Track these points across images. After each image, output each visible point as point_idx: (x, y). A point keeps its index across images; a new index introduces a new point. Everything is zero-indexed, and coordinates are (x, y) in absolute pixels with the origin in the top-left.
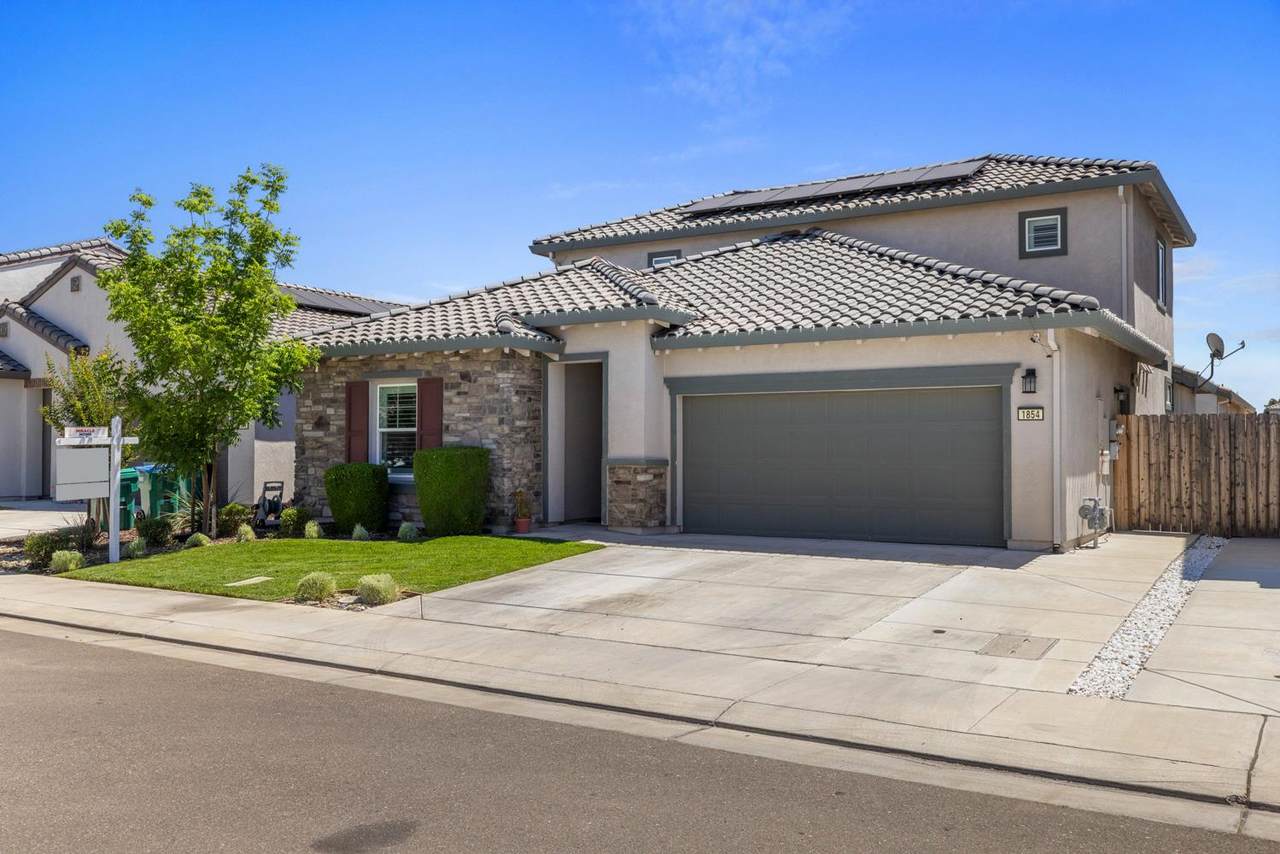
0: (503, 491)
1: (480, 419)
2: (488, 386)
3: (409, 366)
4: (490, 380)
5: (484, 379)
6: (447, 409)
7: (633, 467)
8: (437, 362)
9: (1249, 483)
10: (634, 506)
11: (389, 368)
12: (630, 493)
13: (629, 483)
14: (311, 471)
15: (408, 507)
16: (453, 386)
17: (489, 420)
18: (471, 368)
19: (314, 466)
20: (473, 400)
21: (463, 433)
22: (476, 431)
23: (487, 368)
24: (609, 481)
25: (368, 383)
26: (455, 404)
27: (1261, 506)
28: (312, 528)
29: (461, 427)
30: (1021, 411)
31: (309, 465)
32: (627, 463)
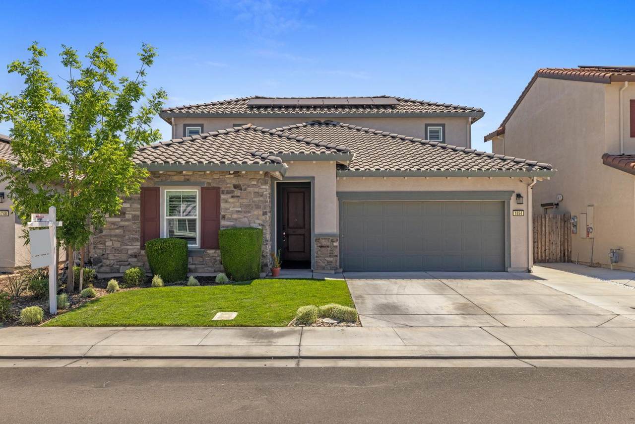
0: (267, 253)
1: (249, 212)
2: (255, 193)
3: (192, 179)
4: (256, 190)
5: (252, 189)
6: (223, 205)
7: (331, 238)
8: (215, 177)
9: (539, 242)
10: (332, 259)
11: (177, 180)
12: (329, 252)
13: (328, 247)
14: (109, 243)
15: (193, 264)
16: (228, 192)
17: (256, 213)
18: (241, 182)
19: (111, 240)
20: (245, 201)
21: (236, 219)
22: (246, 219)
23: (254, 183)
24: (316, 246)
25: (159, 188)
26: (230, 202)
27: (543, 250)
28: (157, 280)
29: (235, 216)
30: (514, 212)
31: (107, 240)
32: (327, 236)
